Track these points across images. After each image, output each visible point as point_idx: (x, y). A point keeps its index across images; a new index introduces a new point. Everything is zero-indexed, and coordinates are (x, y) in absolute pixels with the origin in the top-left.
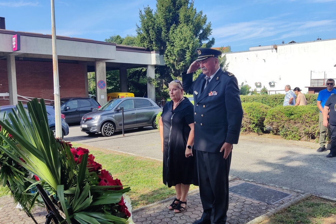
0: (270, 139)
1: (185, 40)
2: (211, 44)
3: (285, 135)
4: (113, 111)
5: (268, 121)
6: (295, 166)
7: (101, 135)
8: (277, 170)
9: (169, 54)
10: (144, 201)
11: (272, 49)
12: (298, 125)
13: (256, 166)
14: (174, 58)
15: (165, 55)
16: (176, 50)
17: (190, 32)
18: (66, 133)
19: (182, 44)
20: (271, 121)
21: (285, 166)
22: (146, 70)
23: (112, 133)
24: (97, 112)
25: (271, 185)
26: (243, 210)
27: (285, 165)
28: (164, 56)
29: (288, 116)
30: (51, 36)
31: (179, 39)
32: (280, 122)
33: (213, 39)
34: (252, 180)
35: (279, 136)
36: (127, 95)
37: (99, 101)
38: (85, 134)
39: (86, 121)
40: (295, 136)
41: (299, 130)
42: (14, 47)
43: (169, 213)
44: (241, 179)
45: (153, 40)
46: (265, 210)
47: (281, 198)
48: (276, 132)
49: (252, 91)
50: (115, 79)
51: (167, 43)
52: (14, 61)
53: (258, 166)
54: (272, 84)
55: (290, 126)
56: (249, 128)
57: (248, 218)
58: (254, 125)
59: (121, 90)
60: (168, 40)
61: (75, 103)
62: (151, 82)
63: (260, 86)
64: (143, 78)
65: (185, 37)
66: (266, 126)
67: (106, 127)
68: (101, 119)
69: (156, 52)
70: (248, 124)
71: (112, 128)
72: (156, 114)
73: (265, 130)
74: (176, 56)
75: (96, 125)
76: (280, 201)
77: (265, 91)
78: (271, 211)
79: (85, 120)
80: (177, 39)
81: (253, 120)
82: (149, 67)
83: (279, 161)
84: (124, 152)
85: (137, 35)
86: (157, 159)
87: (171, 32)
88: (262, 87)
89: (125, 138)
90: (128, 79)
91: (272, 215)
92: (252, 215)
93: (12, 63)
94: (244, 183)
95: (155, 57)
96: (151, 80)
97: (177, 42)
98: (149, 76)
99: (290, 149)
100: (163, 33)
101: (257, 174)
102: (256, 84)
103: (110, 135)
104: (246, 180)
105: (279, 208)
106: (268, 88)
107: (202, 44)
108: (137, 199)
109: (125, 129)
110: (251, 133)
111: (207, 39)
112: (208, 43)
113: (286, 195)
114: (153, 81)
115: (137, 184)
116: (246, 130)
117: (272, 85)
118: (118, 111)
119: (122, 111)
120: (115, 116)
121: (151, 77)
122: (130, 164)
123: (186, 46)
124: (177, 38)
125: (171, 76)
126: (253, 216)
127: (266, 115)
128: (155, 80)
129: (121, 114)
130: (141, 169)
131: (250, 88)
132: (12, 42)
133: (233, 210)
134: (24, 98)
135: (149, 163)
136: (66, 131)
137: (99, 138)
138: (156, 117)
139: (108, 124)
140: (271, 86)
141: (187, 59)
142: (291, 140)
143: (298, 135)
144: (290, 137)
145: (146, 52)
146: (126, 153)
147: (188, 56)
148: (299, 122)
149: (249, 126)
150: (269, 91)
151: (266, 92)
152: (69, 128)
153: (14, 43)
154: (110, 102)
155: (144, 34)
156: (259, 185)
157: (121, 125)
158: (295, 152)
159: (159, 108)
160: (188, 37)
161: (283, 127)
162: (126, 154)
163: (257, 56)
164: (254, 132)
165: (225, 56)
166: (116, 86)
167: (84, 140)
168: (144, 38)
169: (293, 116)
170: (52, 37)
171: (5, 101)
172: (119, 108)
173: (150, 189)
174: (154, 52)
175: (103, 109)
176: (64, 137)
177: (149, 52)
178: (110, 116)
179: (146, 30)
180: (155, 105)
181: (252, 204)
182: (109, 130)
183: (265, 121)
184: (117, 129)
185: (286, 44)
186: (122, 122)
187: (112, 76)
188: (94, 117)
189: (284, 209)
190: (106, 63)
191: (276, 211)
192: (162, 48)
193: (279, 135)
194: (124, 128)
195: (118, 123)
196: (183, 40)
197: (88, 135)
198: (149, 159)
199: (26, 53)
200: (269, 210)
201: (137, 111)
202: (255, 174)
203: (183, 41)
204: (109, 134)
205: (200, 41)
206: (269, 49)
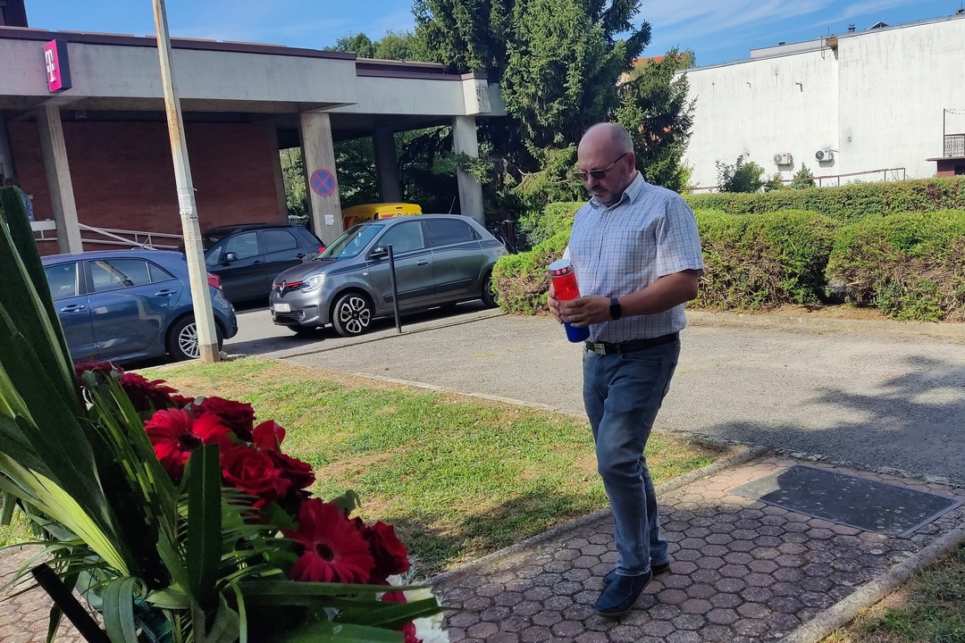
0: (846, 322)
1: (563, 35)
2: (640, 42)
3: (893, 306)
4: (361, 260)
5: (840, 266)
6: (944, 402)
7: (332, 333)
8: (887, 419)
9: (516, 80)
10: (481, 540)
11: (822, 49)
12: (937, 272)
13: (816, 408)
14: (533, 90)
15: (504, 84)
16: (537, 65)
17: (576, 7)
18: (230, 331)
19: (552, 45)
20: (846, 266)
21: (912, 405)
22: (451, 132)
23: (366, 325)
24: (317, 265)
25: (886, 469)
26: (808, 562)
27: (911, 401)
28: (500, 87)
29: (902, 248)
30: (156, 39)
31: (544, 30)
32: (877, 267)
33: (646, 27)
34: (819, 456)
35: (873, 312)
36: (400, 211)
37: (319, 233)
38: (286, 331)
39: (285, 291)
40: (925, 308)
41: (940, 290)
42: (53, 79)
43: (564, 580)
44: (782, 454)
45: (467, 38)
46: (881, 559)
47: (929, 514)
48: (865, 300)
49: (769, 182)
50: (362, 167)
51: (509, 45)
52: (59, 124)
53: (824, 408)
54: (826, 157)
55: (909, 277)
56: (780, 291)
57: (829, 589)
58: (793, 280)
59: (381, 195)
60: (511, 36)
61: (252, 242)
62: (469, 167)
63: (789, 166)
64: (444, 157)
65: (561, 25)
66: (830, 282)
67: (346, 309)
68: (328, 284)
69: (475, 75)
70: (775, 277)
71: (363, 310)
72: (490, 261)
73: (828, 294)
74: (539, 85)
75: (316, 302)
76: (928, 524)
77: (805, 179)
78: (904, 562)
79: (281, 289)
80: (535, 32)
81: (791, 266)
82: (459, 124)
83: (888, 390)
84: (404, 382)
85: (417, 24)
86: (507, 400)
87: (516, 9)
88: (797, 168)
89: (404, 338)
90: (399, 163)
91: (912, 576)
92: (844, 579)
93: (54, 130)
94: (794, 468)
95: (475, 92)
96: (469, 160)
97: (537, 42)
98: (461, 151)
99: (914, 349)
100: (493, 14)
101: (826, 434)
102: (777, 160)
103: (360, 330)
104: (799, 455)
105: (930, 551)
106: (816, 170)
107: (614, 42)
108: (456, 533)
109: (403, 311)
110: (785, 306)
111: (628, 26)
112: (632, 39)
113: (942, 503)
114: (474, 166)
115: (453, 480)
116: (768, 298)
117: (824, 159)
118: (375, 259)
119: (388, 257)
120: (370, 274)
121: (466, 153)
122: (425, 417)
123: (566, 52)
124: (536, 27)
125: (527, 145)
126: (846, 583)
127: (830, 249)
128: (479, 160)
129: (385, 266)
130: (461, 432)
131: (762, 171)
132: (45, 65)
133: (776, 562)
134: (100, 234)
135: (483, 413)
136: (227, 324)
137: (329, 343)
138: (491, 270)
139: (351, 299)
140: (823, 163)
141: (570, 92)
142: (913, 323)
143: (937, 305)
144: (911, 311)
145: (449, 76)
146: (412, 383)
147: (573, 84)
148: (939, 265)
149: (779, 284)
150: (820, 178)
151: (811, 182)
152: (238, 316)
153: (51, 68)
154: (351, 233)
155: (438, 22)
156: (845, 471)
157: (388, 300)
158: (934, 356)
159: (498, 245)
160: (572, 22)
161: (888, 281)
162: (410, 388)
163: (777, 75)
164: (795, 302)
165: (684, 78)
166: (365, 187)
167: (283, 348)
168: (438, 32)
169: (919, 246)
170: (160, 43)
171: (47, 245)
172: (379, 249)
173: (495, 498)
174: (472, 75)
175: (332, 253)
176: (226, 342)
177: (456, 77)
178: (355, 276)
179: (443, 8)
180: (486, 235)
181: (835, 539)
182: (356, 315)
183: (828, 266)
184: (378, 311)
185: (864, 31)
186: (391, 292)
187: (353, 158)
188: (306, 280)
189: (946, 551)
190: (331, 115)
191: (923, 562)
192: (494, 63)
193: (875, 307)
194: (400, 308)
195: (379, 295)
196: (554, 34)
197: (293, 333)
198: (483, 399)
199: (90, 95)
200: (896, 558)
201: (432, 257)
202: (820, 435)
203: (556, 38)
204: (357, 328)
205: (607, 36)
206: (812, 50)
